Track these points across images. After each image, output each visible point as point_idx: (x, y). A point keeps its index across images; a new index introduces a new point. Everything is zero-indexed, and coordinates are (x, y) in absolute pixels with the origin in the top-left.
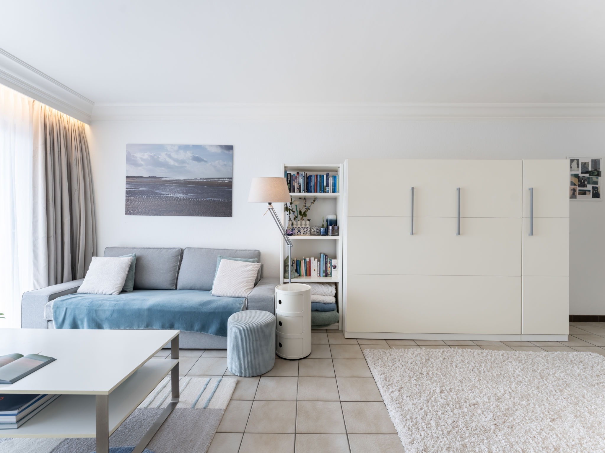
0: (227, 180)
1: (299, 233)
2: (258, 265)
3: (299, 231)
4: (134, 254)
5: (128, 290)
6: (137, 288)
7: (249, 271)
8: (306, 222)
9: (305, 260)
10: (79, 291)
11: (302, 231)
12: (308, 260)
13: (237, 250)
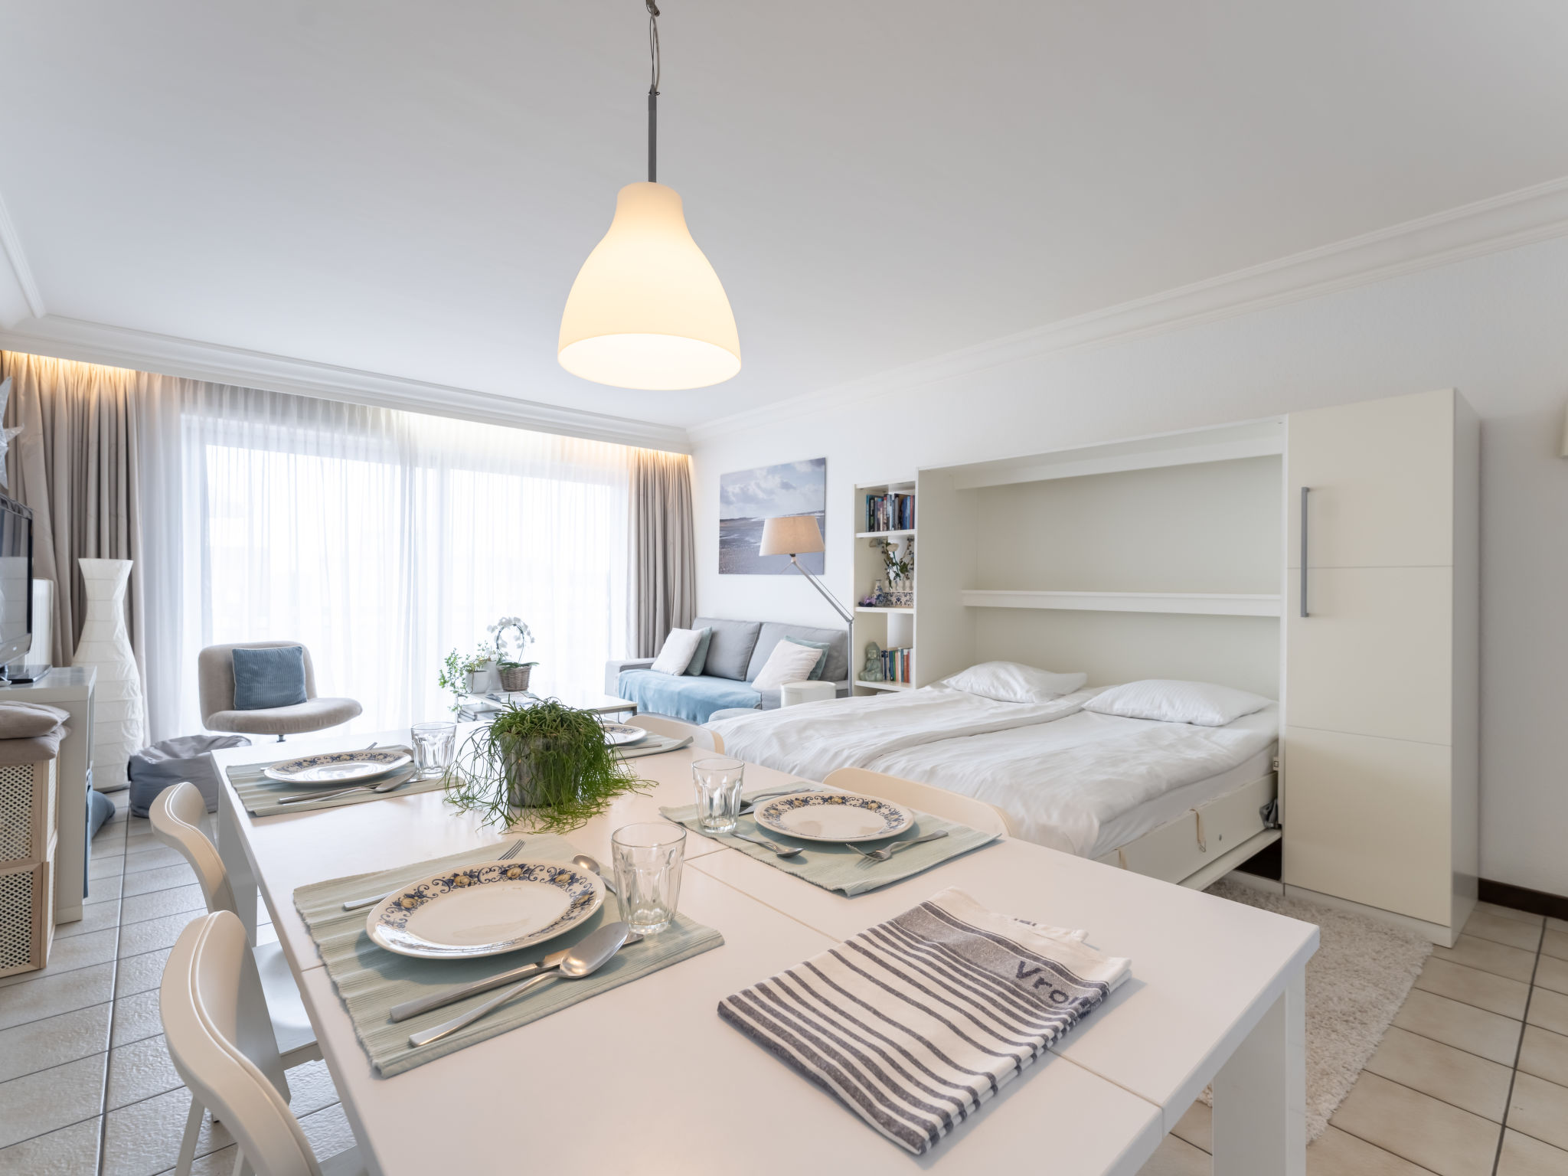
0: (817, 514)
1: (899, 603)
2: (817, 651)
3: (898, 600)
4: (708, 628)
5: (695, 673)
6: (706, 672)
7: (801, 659)
8: (904, 584)
9: (902, 651)
10: (653, 667)
11: (903, 599)
12: (905, 652)
13: (817, 629)
